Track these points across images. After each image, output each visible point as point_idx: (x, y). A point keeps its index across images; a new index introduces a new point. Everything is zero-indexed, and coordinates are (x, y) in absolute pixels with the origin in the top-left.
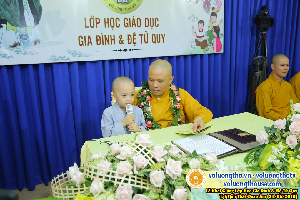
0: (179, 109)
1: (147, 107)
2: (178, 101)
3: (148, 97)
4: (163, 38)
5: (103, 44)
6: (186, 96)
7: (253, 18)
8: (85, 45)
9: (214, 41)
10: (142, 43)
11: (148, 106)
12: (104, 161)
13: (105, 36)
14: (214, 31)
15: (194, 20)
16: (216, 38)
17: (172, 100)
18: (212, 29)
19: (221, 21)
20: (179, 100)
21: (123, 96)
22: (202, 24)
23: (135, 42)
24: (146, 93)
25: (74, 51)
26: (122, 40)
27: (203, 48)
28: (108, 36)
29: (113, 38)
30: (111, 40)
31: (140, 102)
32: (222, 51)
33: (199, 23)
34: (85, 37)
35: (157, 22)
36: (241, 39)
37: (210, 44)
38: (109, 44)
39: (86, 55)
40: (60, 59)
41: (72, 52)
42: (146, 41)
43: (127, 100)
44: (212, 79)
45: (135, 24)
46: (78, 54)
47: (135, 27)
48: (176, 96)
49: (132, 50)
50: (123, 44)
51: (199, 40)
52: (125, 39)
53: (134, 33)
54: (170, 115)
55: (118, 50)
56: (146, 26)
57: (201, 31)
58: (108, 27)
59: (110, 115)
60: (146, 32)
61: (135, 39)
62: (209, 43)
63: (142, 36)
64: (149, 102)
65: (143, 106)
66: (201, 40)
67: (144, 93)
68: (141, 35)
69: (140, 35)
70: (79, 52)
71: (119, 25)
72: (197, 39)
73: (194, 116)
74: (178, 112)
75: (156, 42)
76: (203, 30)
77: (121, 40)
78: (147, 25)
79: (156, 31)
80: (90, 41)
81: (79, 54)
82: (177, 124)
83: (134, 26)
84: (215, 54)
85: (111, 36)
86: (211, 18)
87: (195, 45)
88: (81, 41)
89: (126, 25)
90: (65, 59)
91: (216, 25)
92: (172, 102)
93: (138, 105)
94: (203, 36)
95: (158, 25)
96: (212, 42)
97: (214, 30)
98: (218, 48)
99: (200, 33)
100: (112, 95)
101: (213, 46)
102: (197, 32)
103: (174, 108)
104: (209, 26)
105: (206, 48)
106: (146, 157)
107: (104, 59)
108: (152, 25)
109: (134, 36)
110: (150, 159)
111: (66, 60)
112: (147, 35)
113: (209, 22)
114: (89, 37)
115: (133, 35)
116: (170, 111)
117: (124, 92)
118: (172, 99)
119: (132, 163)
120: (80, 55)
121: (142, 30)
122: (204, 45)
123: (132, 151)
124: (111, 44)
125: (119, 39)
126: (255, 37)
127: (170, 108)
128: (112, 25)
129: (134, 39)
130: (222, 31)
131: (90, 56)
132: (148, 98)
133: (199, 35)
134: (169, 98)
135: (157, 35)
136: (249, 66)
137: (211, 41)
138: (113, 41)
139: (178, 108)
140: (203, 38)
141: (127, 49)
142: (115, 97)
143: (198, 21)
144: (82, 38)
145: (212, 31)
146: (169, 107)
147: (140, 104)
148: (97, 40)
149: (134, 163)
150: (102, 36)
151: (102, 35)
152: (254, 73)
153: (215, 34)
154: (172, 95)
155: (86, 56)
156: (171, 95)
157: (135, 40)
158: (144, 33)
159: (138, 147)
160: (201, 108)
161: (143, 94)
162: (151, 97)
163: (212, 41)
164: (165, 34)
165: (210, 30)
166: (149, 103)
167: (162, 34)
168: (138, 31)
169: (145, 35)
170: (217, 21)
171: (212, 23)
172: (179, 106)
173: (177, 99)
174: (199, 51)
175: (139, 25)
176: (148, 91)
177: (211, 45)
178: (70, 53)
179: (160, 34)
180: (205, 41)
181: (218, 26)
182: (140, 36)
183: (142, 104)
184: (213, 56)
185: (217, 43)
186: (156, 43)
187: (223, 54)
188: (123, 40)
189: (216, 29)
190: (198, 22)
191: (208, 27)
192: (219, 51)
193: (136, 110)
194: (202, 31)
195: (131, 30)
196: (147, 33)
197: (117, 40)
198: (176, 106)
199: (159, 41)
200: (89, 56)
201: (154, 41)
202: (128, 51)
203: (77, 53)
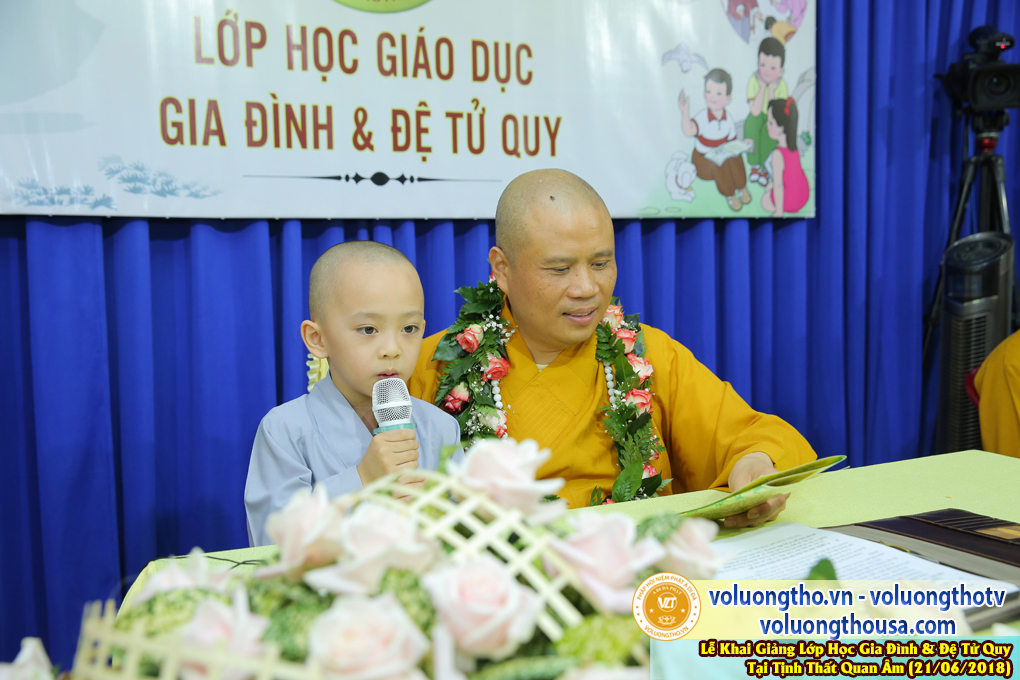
0: (647, 417)
1: (484, 410)
2: (639, 379)
3: (490, 358)
4: (553, 136)
5: (277, 144)
6: (674, 361)
7: (937, 76)
8: (193, 141)
9: (776, 163)
10: (455, 150)
11: (491, 404)
12: (224, 611)
13: (289, 108)
14: (774, 122)
15: (686, 66)
16: (781, 149)
17: (610, 376)
18: (765, 110)
19: (801, 80)
20: (642, 375)
21: (359, 329)
22: (723, 87)
23: (424, 144)
24: (480, 337)
25: (137, 168)
26: (366, 130)
27: (726, 190)
28: (303, 108)
29: (323, 120)
30: (317, 127)
31: (452, 383)
32: (809, 210)
33: (711, 83)
34: (192, 103)
35: (527, 65)
36: (889, 163)
37: (755, 177)
38: (304, 145)
39: (193, 190)
40: (65, 198)
41: (124, 168)
42: (476, 145)
43: (384, 353)
44: (767, 332)
45: (426, 66)
46: (154, 182)
47: (429, 75)
48: (630, 356)
49: (412, 179)
50: (371, 148)
51: (710, 153)
52: (379, 127)
53: (423, 104)
54: (602, 448)
55: (347, 178)
56: (476, 78)
57: (719, 115)
58: (305, 67)
59: (295, 440)
60: (476, 101)
61: (426, 131)
62: (754, 171)
63: (459, 120)
64: (495, 383)
65: (466, 405)
66: (718, 157)
67: (470, 338)
68: (454, 116)
69: (448, 115)
70: (161, 175)
71: (355, 62)
72: (702, 149)
73: (719, 459)
74: (639, 432)
75: (521, 149)
76: (724, 112)
77: (359, 131)
78: (481, 72)
79: (518, 100)
80: (214, 126)
81: (159, 183)
82: (638, 492)
83: (422, 72)
84: (778, 223)
85: (315, 109)
86: (761, 65)
87: (694, 175)
88: (175, 124)
89: (387, 65)
90: (91, 199)
91: (782, 93)
92: (611, 384)
93: (438, 398)
94: (725, 140)
95: (530, 74)
96: (764, 168)
97: (776, 115)
98: (794, 198)
99: (714, 123)
100: (308, 332)
101: (770, 186)
102: (702, 119)
103: (622, 413)
104: (751, 95)
105: (738, 194)
106: (521, 579)
107: (277, 214)
108: (503, 74)
109: (424, 119)
110: (550, 592)
111: (97, 204)
112: (482, 117)
113: (754, 81)
114: (213, 106)
115: (419, 114)
116: (599, 431)
117: (365, 310)
118: (608, 370)
119: (424, 617)
120: (163, 189)
121: (459, 92)
122: (730, 178)
123: (419, 539)
124: (316, 146)
125: (354, 128)
126: (947, 160)
127: (599, 416)
128: (324, 62)
129: (421, 130)
130: (806, 122)
131: (215, 194)
132: (492, 361)
133: (711, 131)
134: (596, 363)
135: (526, 119)
136: (926, 285)
137: (762, 164)
138: (323, 134)
139: (641, 412)
140: (726, 146)
141: (389, 175)
142: (323, 340)
143: (706, 72)
144: (179, 110)
145: (763, 118)
146: (593, 408)
147: (450, 392)
148: (250, 124)
149: (433, 612)
150: (276, 107)
151: (275, 101)
152: (958, 304)
153: (776, 133)
154: (610, 349)
155: (195, 195)
156: (605, 347)
157: (423, 136)
158: (466, 108)
159: (462, 514)
160: (751, 420)
161: (467, 342)
162: (505, 357)
163: (767, 165)
164: (558, 121)
165: (756, 113)
166: (496, 390)
167: (547, 120)
168: (441, 96)
169: (469, 116)
170: (786, 76)
171: (763, 85)
172: (643, 404)
173: (636, 370)
174: (708, 203)
175: (445, 70)
176: (491, 328)
177: (763, 180)
178: (118, 176)
179: (537, 119)
180: (736, 162)
181: (790, 99)
182: (450, 120)
183: (461, 391)
184: (768, 229)
185: (786, 174)
186: (518, 155)
187: (814, 224)
188: (370, 134)
189: (783, 111)
190: (707, 78)
191: (749, 101)
192: (796, 211)
193: (425, 423)
194: (724, 117)
195: (408, 91)
196: (479, 110)
197: (344, 128)
198: (633, 401)
199: (532, 147)
200: (207, 193)
201: (511, 146)
202: (392, 185)
203: (152, 177)
